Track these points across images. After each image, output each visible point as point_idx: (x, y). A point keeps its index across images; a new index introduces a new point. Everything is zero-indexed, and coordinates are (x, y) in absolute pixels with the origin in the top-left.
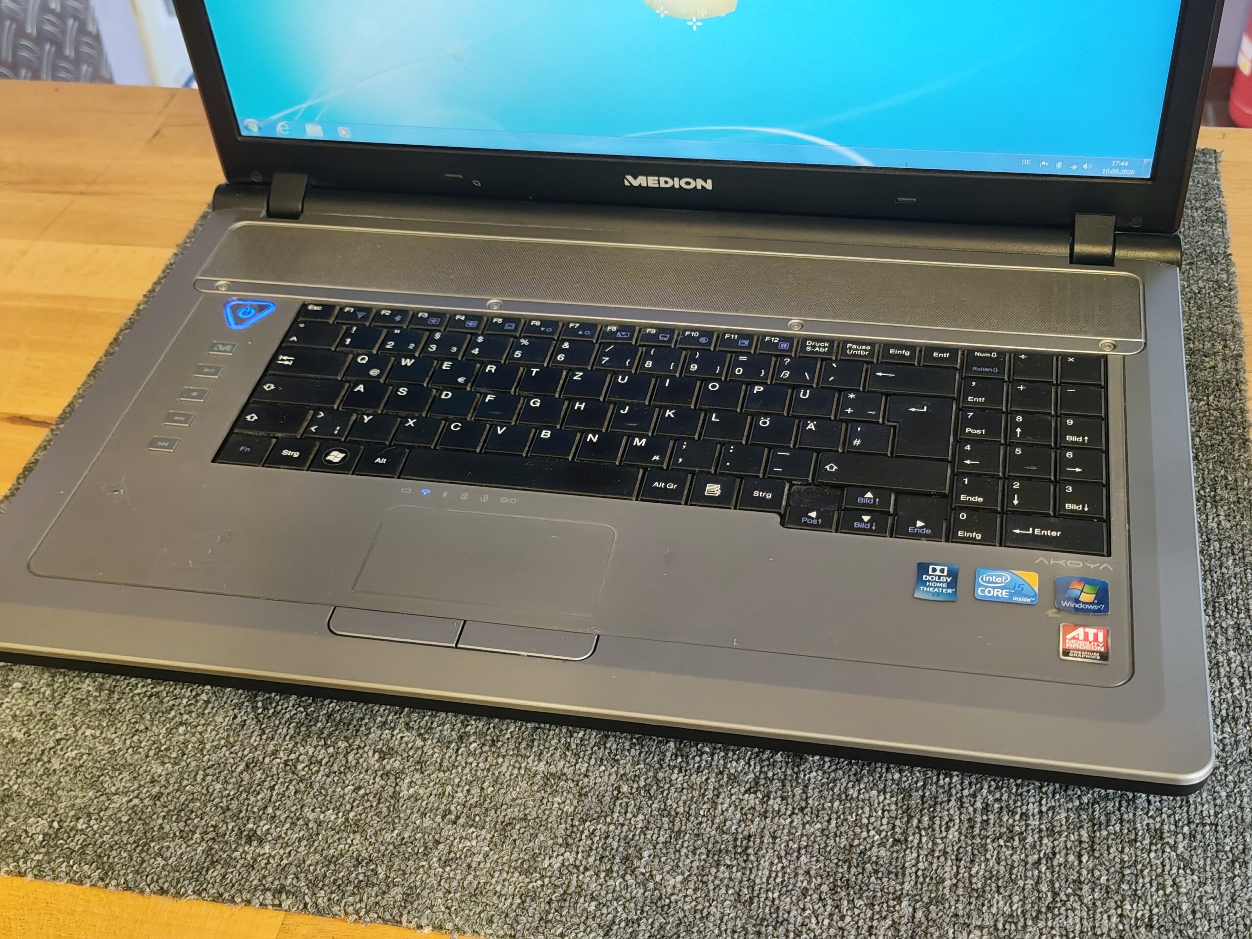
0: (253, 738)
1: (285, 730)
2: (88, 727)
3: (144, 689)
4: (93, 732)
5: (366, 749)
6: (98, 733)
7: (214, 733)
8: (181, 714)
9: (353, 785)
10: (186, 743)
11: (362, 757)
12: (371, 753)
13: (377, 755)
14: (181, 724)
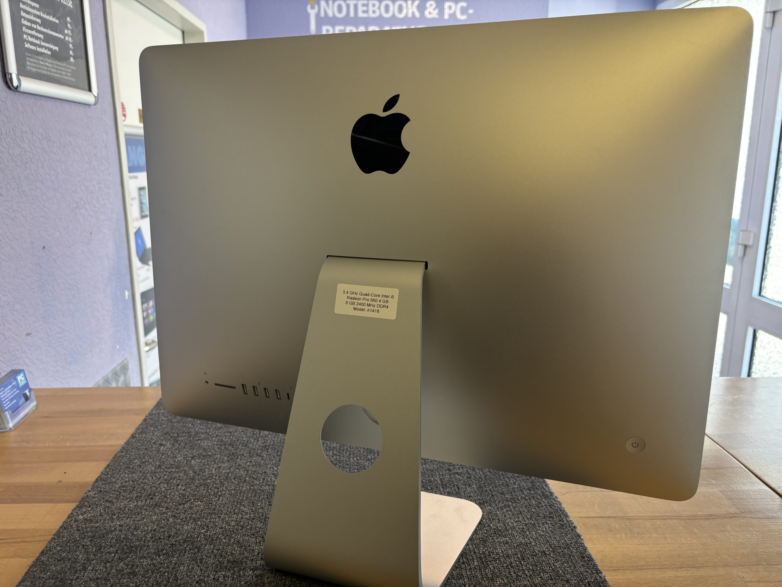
0: (198, 572)
1: (211, 568)
2: (124, 579)
3: (147, 563)
4: (127, 580)
5: (247, 569)
6: (129, 580)
7: (181, 573)
8: (165, 569)
9: (244, 581)
10: (169, 578)
11: (245, 572)
12: (249, 570)
13: (251, 571)
14: (165, 572)
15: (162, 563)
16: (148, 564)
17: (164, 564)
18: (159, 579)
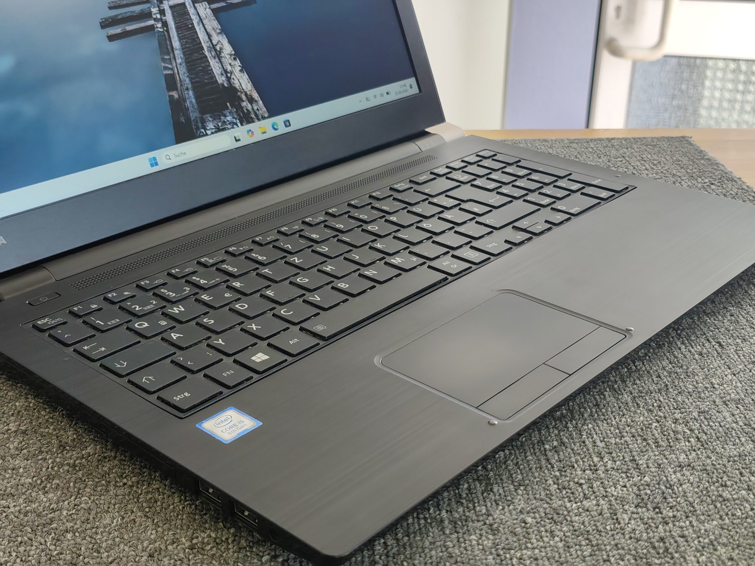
15: (54, 511)
16: (19, 512)
17: (61, 510)
18: (53, 547)
